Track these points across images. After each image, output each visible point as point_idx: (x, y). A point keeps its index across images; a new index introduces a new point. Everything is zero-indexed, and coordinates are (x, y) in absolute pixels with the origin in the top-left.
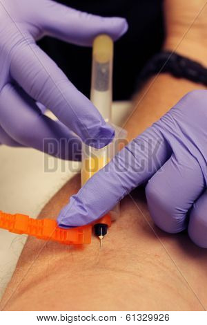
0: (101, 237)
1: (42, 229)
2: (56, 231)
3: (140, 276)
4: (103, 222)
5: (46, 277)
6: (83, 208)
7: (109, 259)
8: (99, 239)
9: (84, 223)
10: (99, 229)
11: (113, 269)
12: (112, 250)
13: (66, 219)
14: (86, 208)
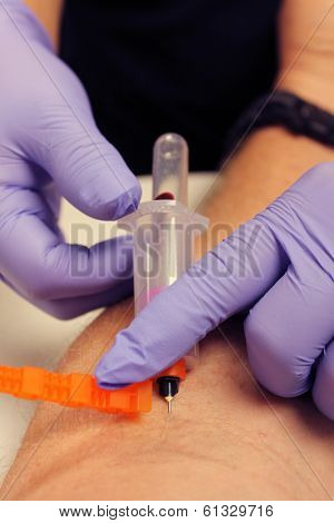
0: (169, 398)
3: (235, 468)
4: (173, 373)
5: (78, 461)
6: (139, 352)
7: (182, 436)
10: (165, 385)
11: (191, 455)
12: (188, 421)
13: (110, 374)
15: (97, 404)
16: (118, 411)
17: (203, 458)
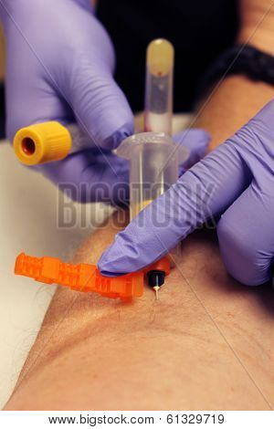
0: (157, 288)
1: (78, 277)
2: (97, 280)
3: (209, 341)
4: (160, 268)
5: (85, 338)
6: (132, 249)
8: (154, 290)
9: (133, 268)
10: (153, 277)
11: (174, 331)
12: (171, 306)
14: (137, 249)
15: (100, 289)
16: (116, 295)
17: (184, 333)
